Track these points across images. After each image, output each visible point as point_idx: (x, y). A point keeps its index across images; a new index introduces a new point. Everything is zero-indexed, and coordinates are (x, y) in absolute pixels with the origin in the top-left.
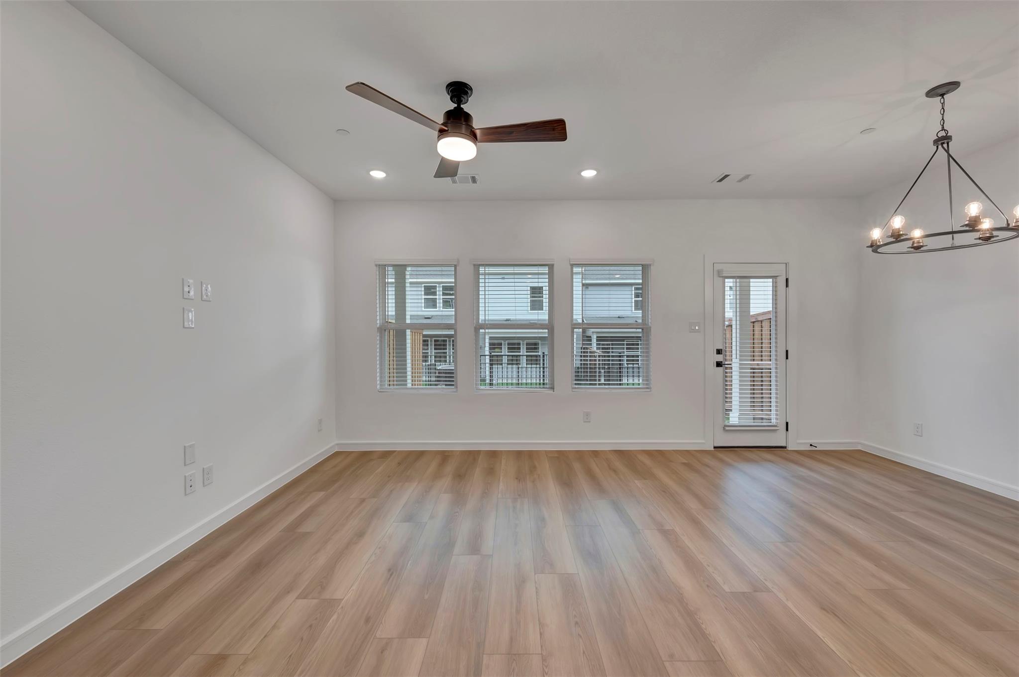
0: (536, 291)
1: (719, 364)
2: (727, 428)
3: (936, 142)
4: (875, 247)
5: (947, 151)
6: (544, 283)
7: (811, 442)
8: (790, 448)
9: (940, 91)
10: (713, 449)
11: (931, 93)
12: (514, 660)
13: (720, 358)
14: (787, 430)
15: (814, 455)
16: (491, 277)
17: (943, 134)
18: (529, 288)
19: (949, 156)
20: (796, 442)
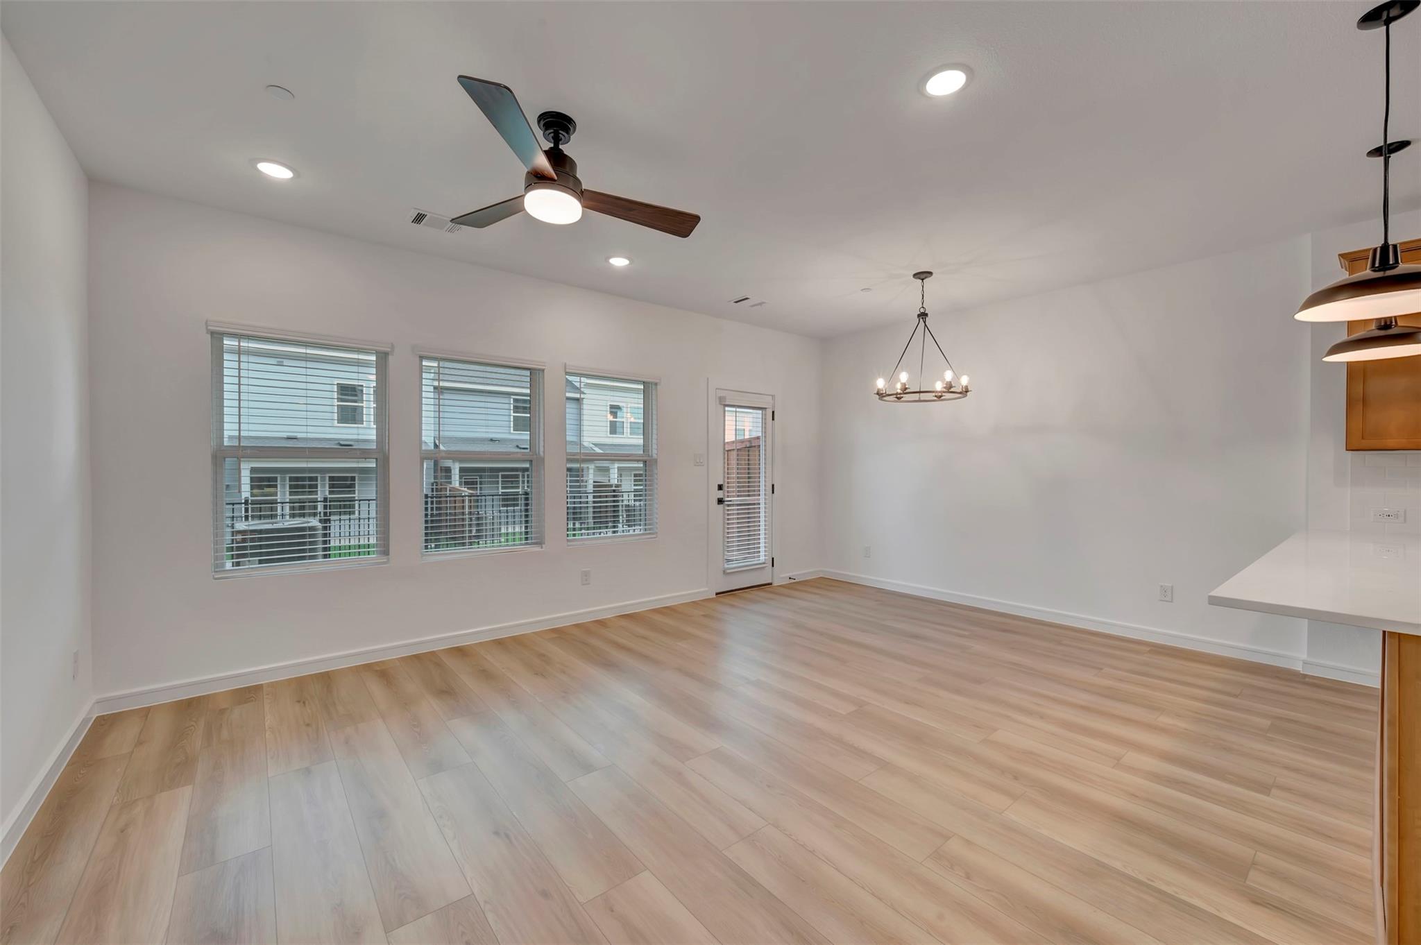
0: (349, 392)
1: (720, 501)
2: (728, 571)
3: (919, 316)
4: (881, 395)
5: (925, 322)
6: (368, 380)
7: (790, 575)
8: (775, 584)
9: (922, 275)
10: (715, 596)
11: (916, 275)
12: (753, 840)
13: (720, 494)
14: (773, 566)
15: (795, 586)
16: (252, 359)
17: (922, 310)
18: (335, 388)
19: (926, 325)
20: (780, 577)
